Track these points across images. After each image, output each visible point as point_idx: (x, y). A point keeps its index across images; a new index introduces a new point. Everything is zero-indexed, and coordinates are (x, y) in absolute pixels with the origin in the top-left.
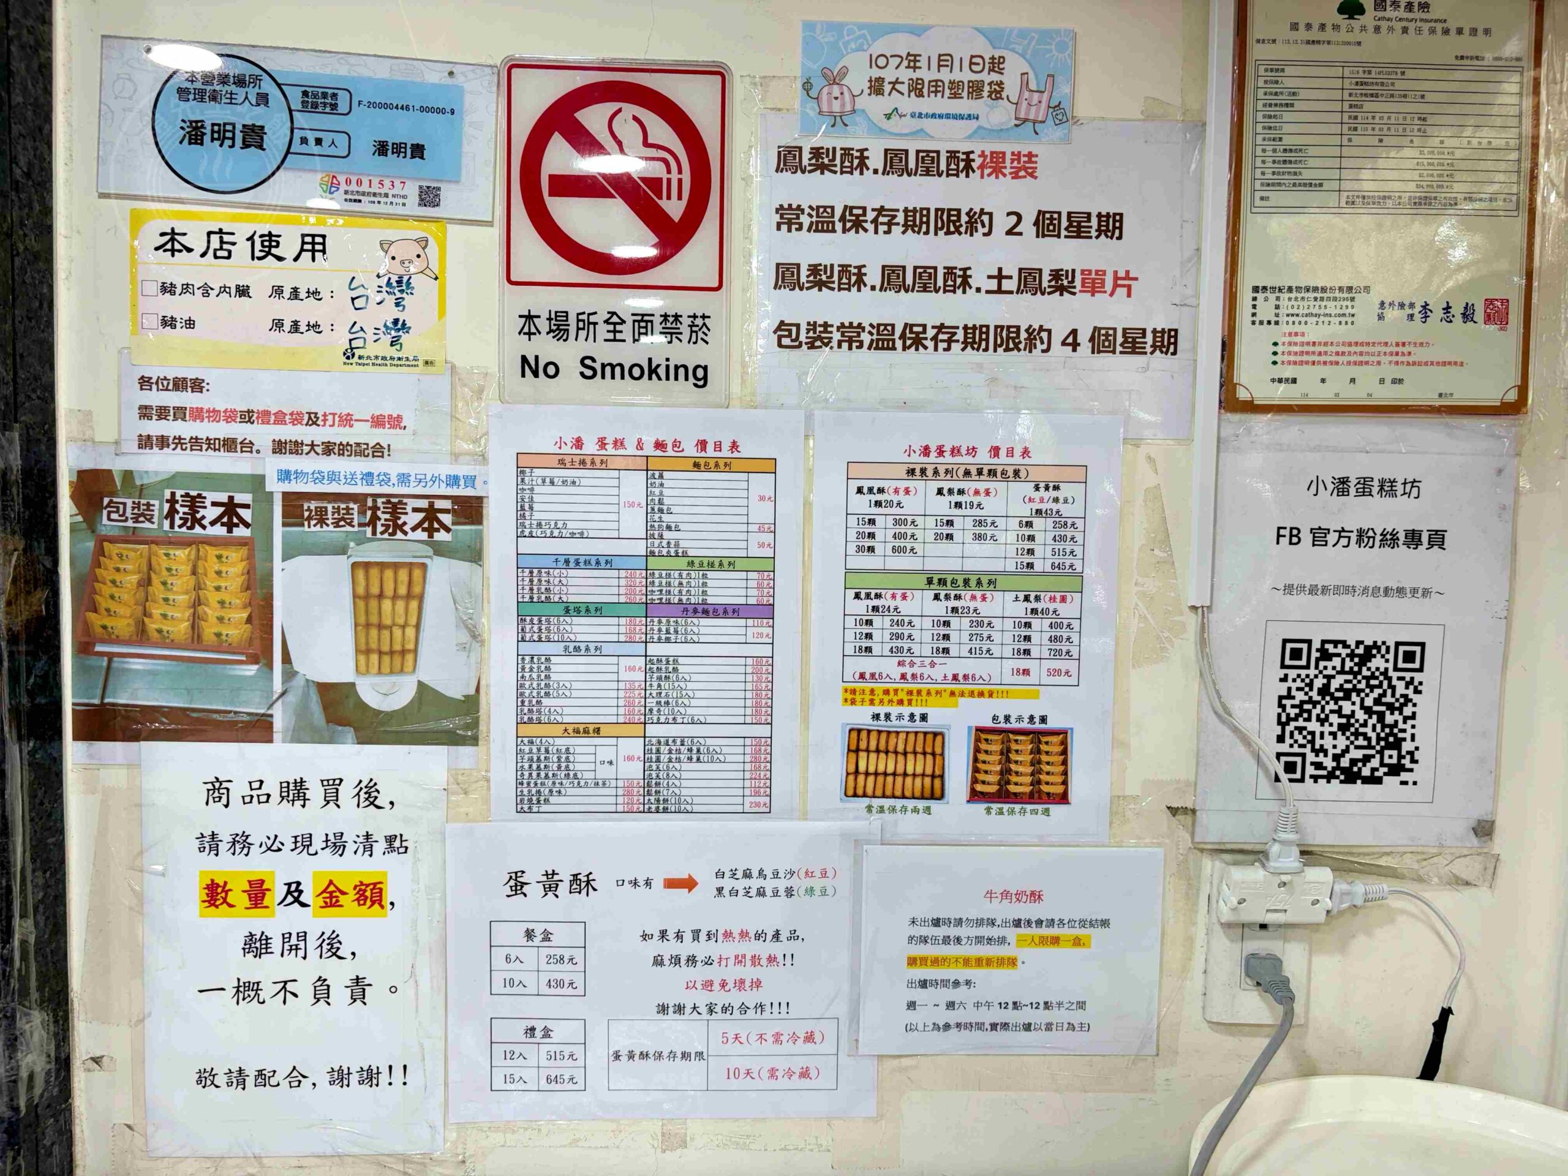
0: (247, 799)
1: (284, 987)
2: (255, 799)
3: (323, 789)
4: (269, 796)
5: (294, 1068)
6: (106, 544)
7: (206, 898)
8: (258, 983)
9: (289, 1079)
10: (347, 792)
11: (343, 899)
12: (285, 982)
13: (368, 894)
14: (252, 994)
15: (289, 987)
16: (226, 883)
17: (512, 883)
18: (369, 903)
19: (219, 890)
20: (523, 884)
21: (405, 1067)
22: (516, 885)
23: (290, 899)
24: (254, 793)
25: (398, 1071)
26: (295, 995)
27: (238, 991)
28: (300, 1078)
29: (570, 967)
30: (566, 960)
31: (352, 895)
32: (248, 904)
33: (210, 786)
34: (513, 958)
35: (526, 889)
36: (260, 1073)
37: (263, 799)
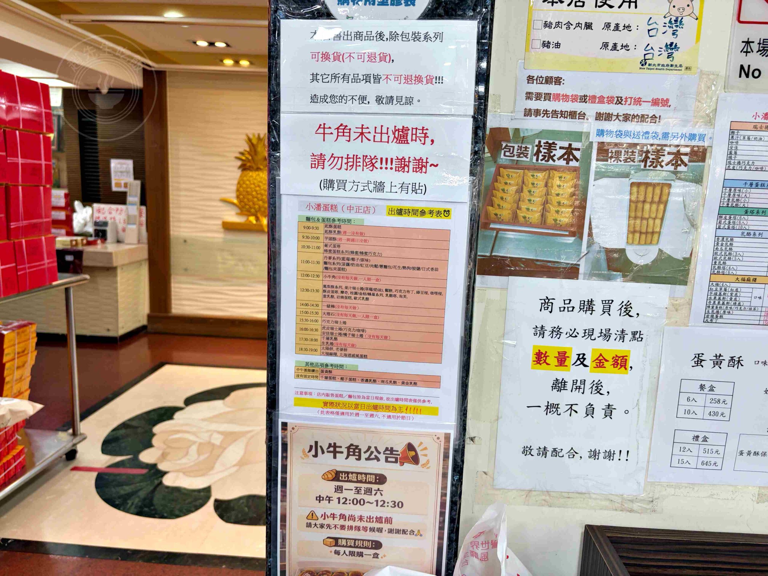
0: (562, 309)
1: (571, 408)
2: (566, 309)
3: (602, 305)
4: (573, 308)
5: (572, 448)
6: (501, 169)
7: (535, 359)
8: (558, 405)
9: (569, 454)
10: (615, 307)
11: (606, 364)
12: (572, 405)
13: (619, 362)
14: (554, 410)
15: (574, 407)
16: (546, 352)
17: (696, 359)
18: (619, 366)
19: (543, 356)
20: (702, 361)
21: (628, 452)
22: (698, 361)
23: (579, 362)
24: (566, 306)
25: (624, 453)
26: (576, 412)
27: (547, 408)
28: (574, 454)
29: (723, 405)
30: (721, 402)
31: (611, 362)
32: (556, 364)
33: (543, 301)
34: (691, 399)
35: (703, 363)
36: (555, 450)
37: (571, 309)
